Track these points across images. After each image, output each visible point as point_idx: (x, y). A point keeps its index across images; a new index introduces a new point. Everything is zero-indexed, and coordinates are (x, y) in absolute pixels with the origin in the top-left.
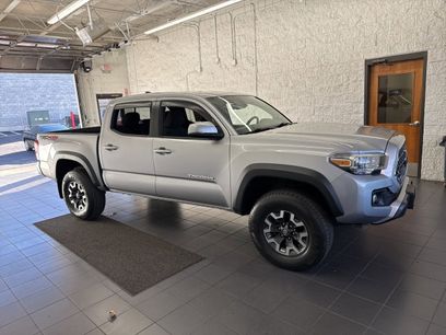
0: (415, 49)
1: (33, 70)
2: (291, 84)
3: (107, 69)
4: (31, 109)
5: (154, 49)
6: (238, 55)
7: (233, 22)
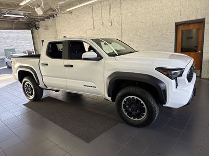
0: (199, 17)
1: (11, 29)
2: (139, 34)
3: (47, 28)
4: (6, 48)
5: (70, 18)
6: (112, 21)
7: (110, 5)
